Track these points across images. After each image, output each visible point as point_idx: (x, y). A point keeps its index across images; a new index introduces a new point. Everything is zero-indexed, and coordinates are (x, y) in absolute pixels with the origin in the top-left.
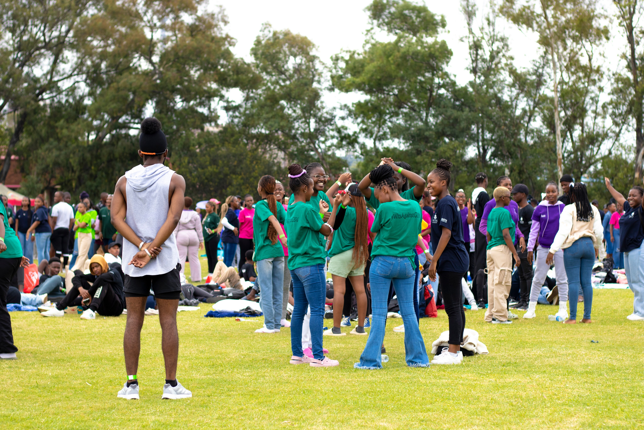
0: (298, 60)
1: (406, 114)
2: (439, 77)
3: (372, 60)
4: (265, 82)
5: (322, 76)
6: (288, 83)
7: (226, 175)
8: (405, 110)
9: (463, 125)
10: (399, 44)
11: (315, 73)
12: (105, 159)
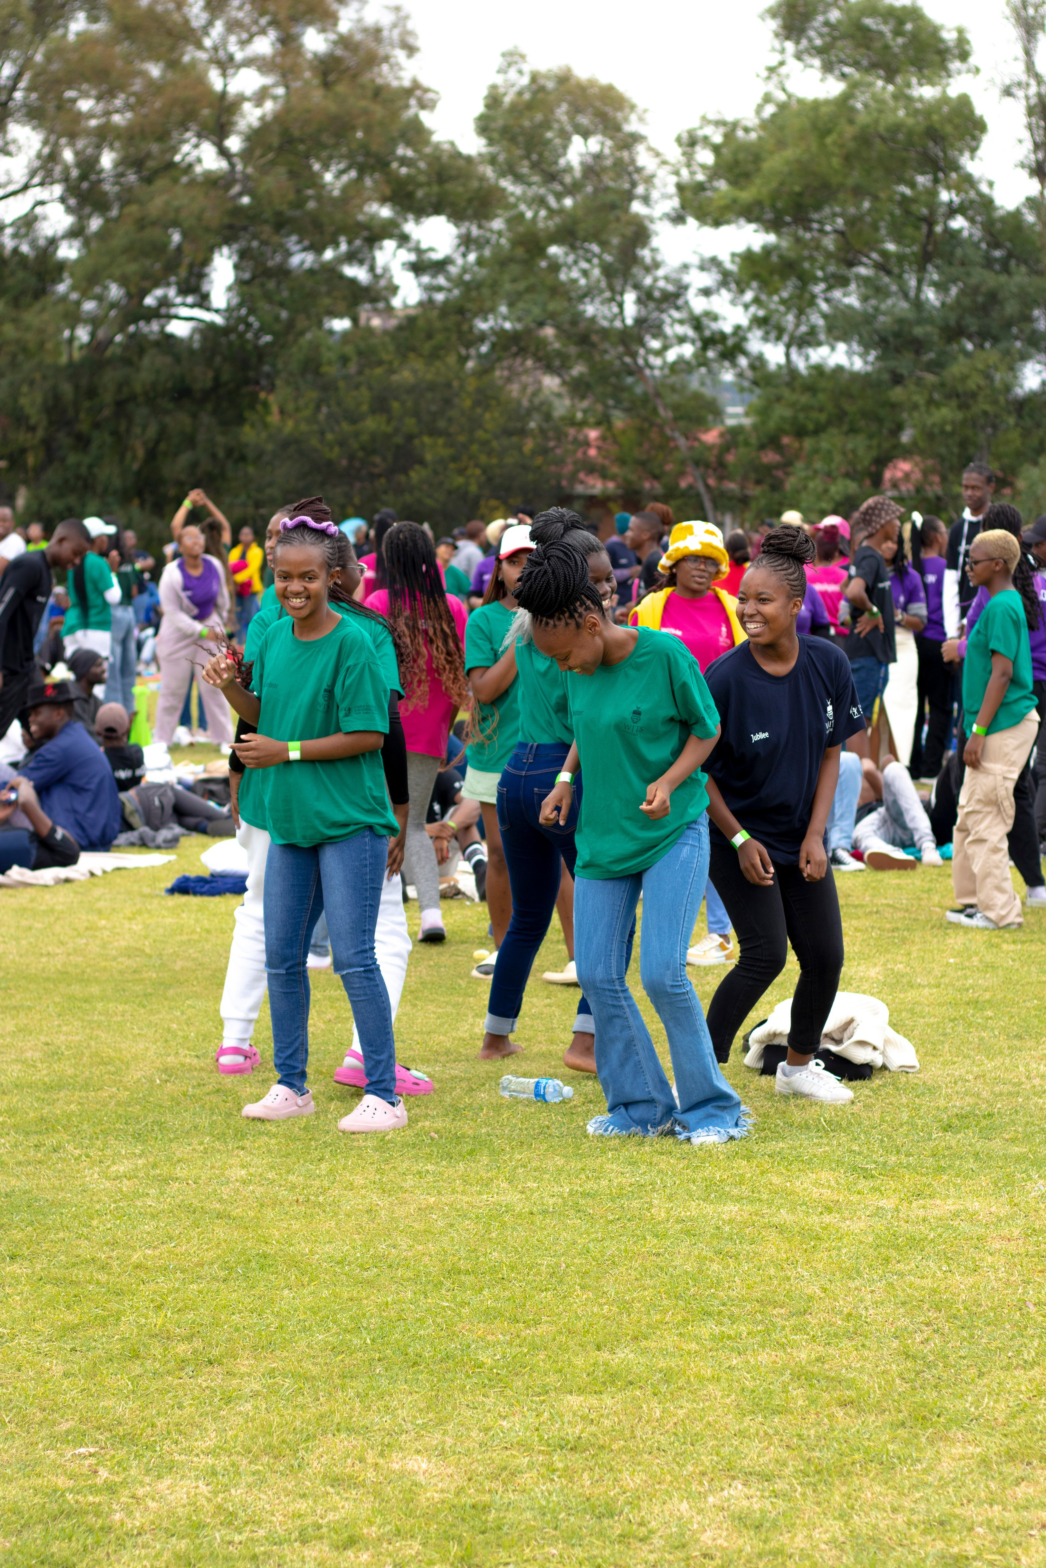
0: (594, 144)
1: (865, 281)
2: (948, 188)
3: (781, 144)
4: (512, 200)
5: (653, 186)
6: (568, 202)
7: (410, 438)
8: (863, 271)
9: (1011, 308)
10: (851, 102)
11: (636, 177)
12: (108, 397)
